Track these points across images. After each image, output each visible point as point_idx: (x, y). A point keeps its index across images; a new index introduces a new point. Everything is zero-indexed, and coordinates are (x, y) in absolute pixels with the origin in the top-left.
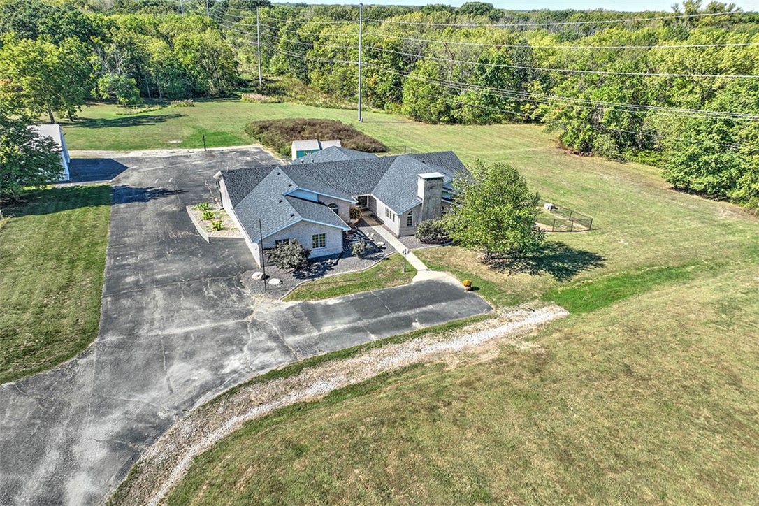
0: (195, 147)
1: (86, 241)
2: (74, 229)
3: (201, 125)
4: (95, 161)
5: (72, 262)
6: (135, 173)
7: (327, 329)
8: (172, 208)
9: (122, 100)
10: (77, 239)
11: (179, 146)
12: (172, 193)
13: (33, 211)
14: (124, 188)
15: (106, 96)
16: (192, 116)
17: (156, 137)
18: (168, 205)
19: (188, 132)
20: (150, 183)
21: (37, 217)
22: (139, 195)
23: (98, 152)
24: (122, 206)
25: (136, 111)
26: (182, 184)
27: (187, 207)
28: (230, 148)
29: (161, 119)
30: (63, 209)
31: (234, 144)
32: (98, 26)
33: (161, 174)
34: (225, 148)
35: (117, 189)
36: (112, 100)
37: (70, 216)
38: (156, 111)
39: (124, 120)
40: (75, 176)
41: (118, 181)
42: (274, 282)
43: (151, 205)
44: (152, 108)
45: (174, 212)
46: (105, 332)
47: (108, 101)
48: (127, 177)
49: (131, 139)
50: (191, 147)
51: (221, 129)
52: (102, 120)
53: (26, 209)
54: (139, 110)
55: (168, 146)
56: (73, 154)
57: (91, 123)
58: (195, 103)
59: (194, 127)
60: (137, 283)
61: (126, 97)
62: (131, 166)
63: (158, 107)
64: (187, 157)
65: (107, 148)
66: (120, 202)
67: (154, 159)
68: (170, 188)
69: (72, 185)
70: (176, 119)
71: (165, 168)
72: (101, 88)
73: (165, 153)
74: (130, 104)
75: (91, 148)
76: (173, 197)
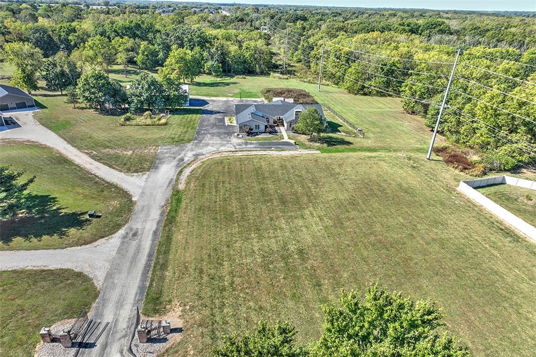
0: (237, 97)
1: (192, 123)
2: (189, 120)
3: (244, 88)
4: (198, 100)
5: (188, 128)
6: (211, 105)
7: (248, 146)
8: (221, 117)
9: (214, 74)
10: (190, 122)
11: (231, 97)
12: (222, 113)
13: (177, 114)
14: (206, 110)
15: (207, 71)
16: (242, 83)
17: (224, 92)
18: (219, 116)
19: (237, 91)
20: (215, 109)
21: (178, 116)
22: (211, 112)
23: (200, 97)
24: (204, 115)
25: (219, 80)
26: (227, 111)
27: (225, 117)
28: (251, 99)
29: (228, 84)
30: (186, 114)
31: (253, 98)
32: (209, 38)
33: (220, 106)
34: (248, 99)
35: (204, 110)
36: (210, 74)
37: (188, 117)
38: (227, 80)
39: (212, 84)
40: (191, 105)
41: (205, 108)
42: (240, 136)
43: (214, 116)
44: (226, 79)
45: (220, 119)
46: (194, 140)
47: (208, 74)
48: (208, 107)
49: (213, 93)
50: (235, 97)
51: (251, 91)
52: (204, 83)
53: (175, 113)
54: (220, 79)
55: (227, 96)
56: (191, 97)
57: (199, 84)
58: (247, 77)
59: (240, 89)
60: (204, 133)
61: (215, 73)
62: (210, 103)
63: (229, 78)
64: (232, 101)
65: (203, 96)
66: (204, 114)
67: (219, 101)
68: (222, 111)
69: (189, 107)
70: (234, 85)
71: (223, 105)
72: (206, 68)
73: (225, 99)
74: (217, 76)
75: (197, 95)
76: (222, 114)
